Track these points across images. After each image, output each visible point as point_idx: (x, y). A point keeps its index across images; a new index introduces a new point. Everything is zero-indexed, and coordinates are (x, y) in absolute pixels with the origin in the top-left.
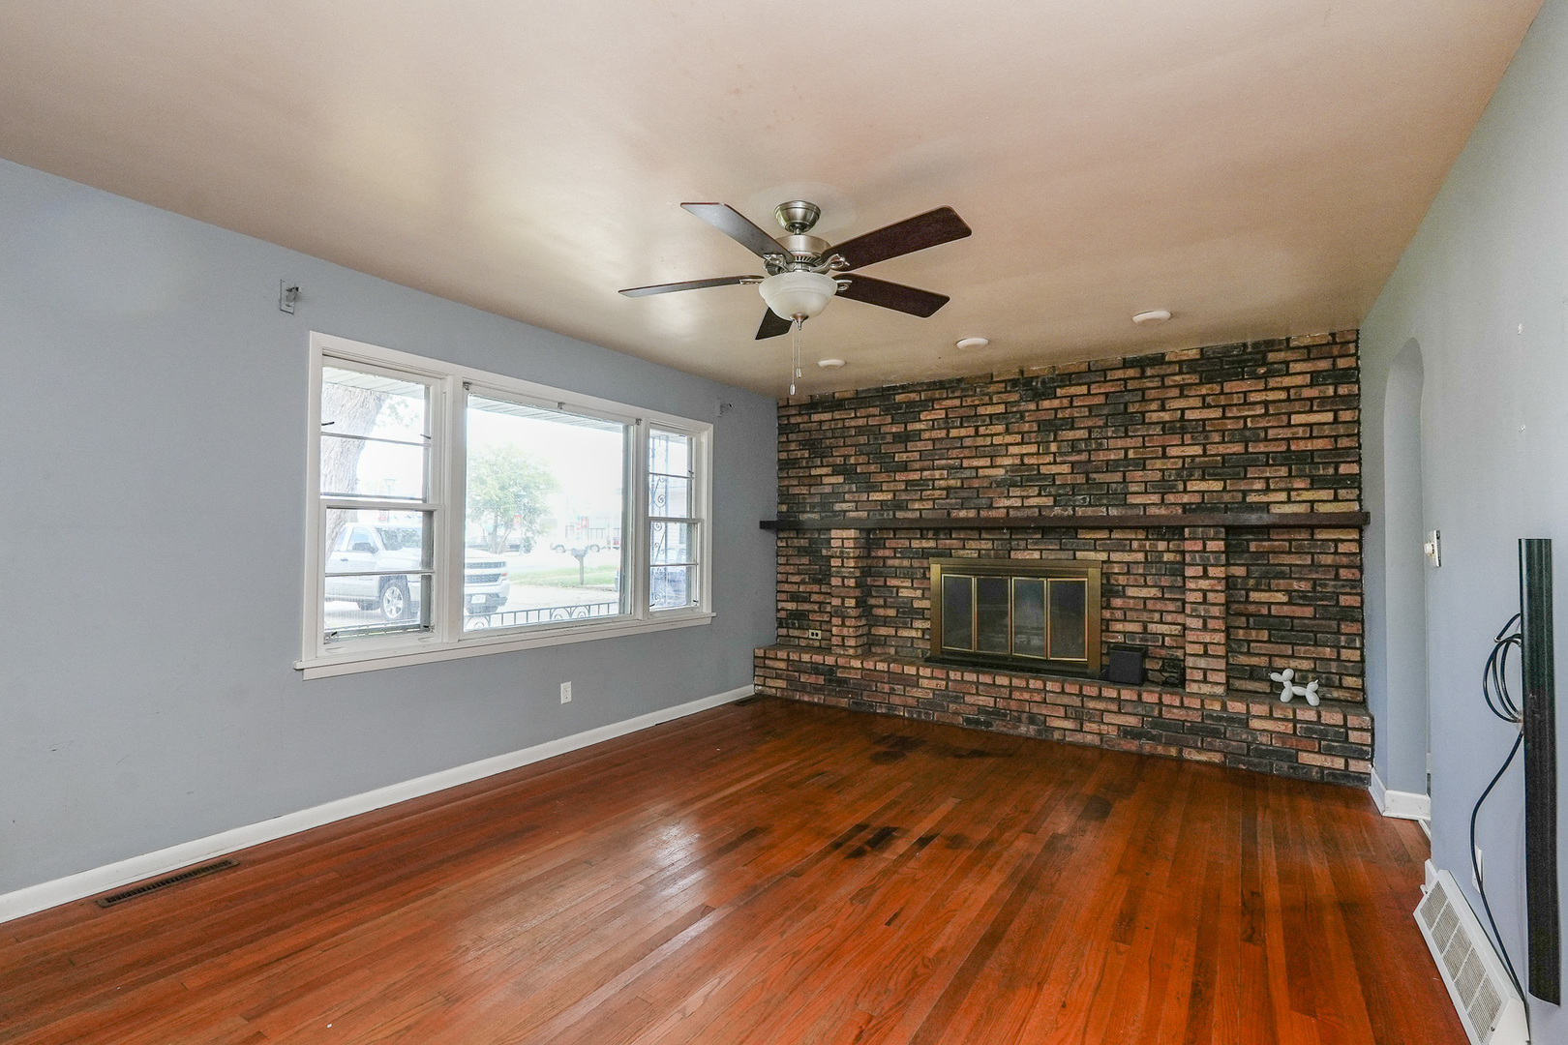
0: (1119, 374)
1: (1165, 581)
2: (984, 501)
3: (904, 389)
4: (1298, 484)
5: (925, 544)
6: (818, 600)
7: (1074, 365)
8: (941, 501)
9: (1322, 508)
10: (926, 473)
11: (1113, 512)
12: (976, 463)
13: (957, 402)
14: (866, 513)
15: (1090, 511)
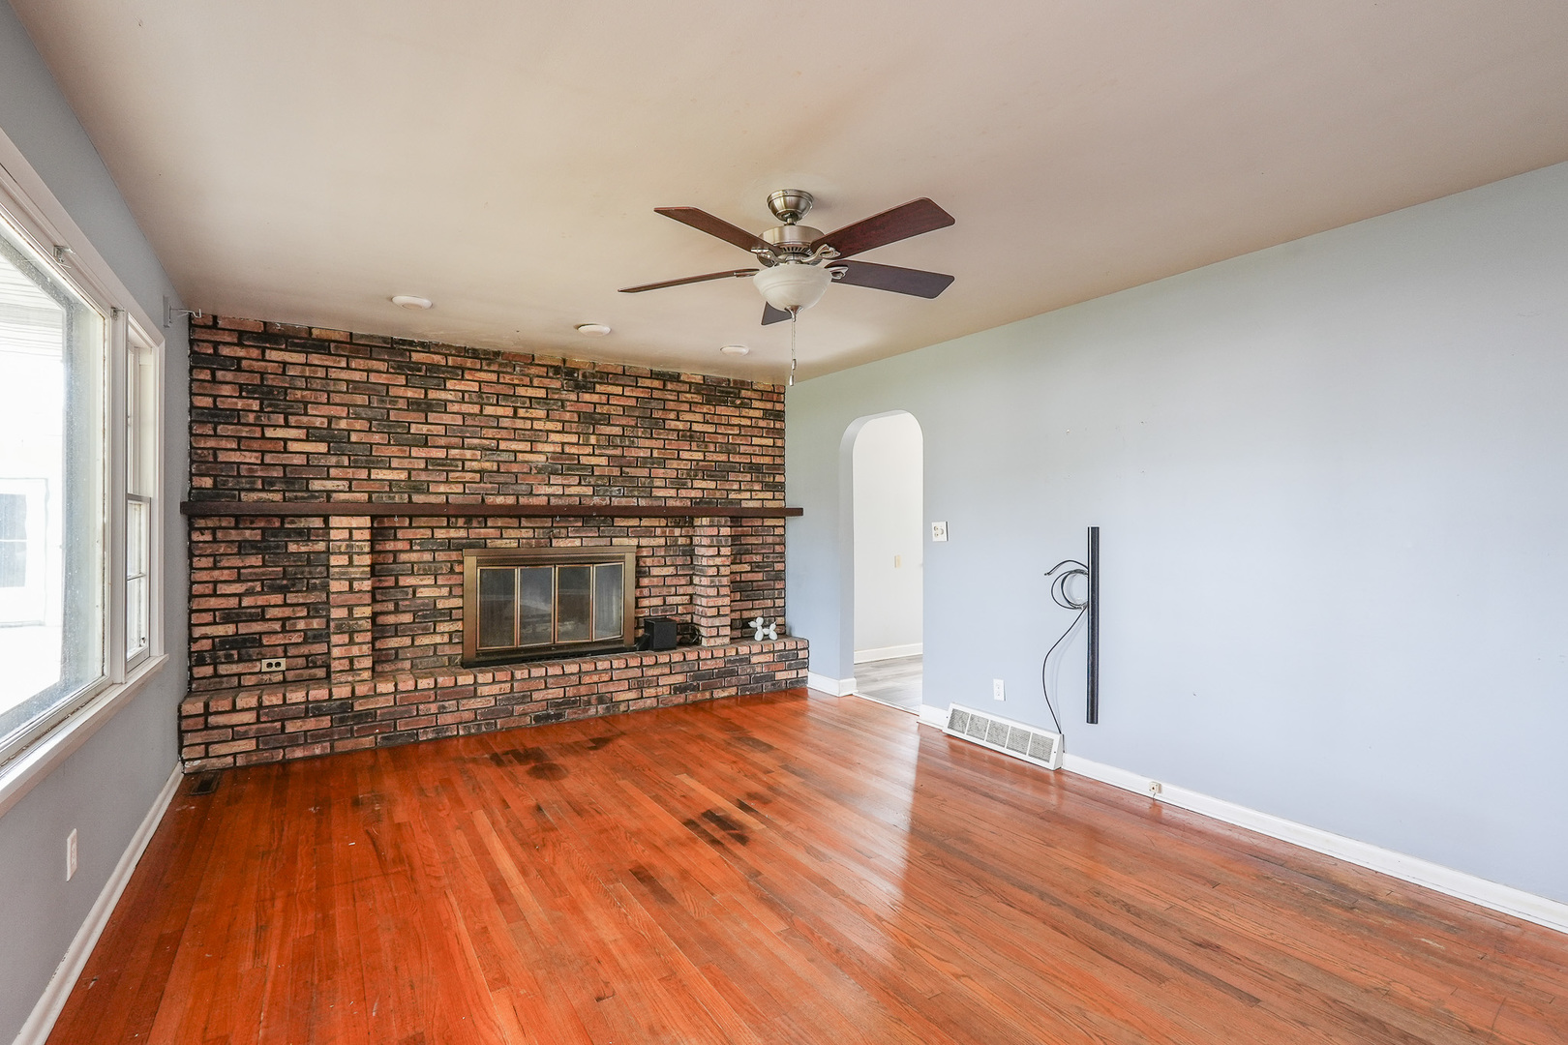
0: (648, 383)
1: (679, 561)
2: (524, 487)
3: (425, 347)
4: (757, 487)
5: (453, 533)
6: (280, 615)
7: (613, 365)
8: (474, 485)
9: (769, 504)
10: (454, 453)
11: (643, 503)
12: (514, 446)
13: (493, 377)
14: (366, 496)
15: (624, 502)
